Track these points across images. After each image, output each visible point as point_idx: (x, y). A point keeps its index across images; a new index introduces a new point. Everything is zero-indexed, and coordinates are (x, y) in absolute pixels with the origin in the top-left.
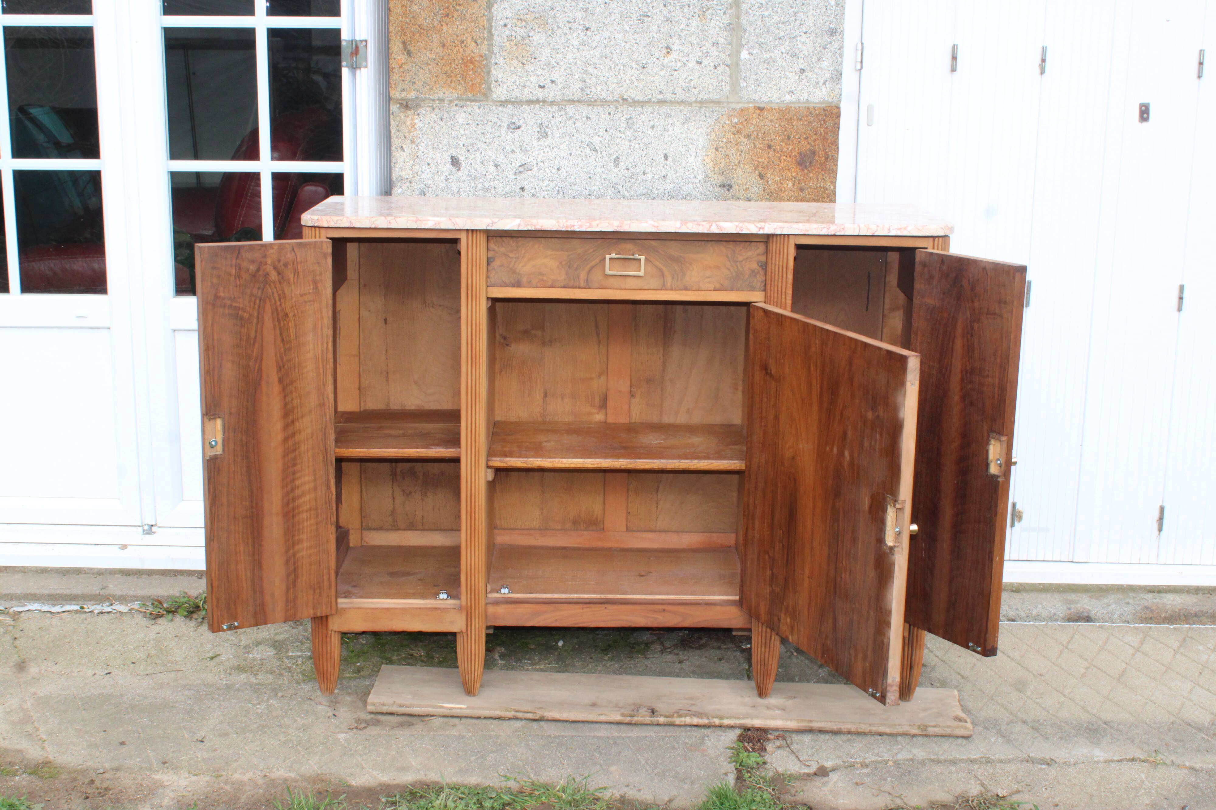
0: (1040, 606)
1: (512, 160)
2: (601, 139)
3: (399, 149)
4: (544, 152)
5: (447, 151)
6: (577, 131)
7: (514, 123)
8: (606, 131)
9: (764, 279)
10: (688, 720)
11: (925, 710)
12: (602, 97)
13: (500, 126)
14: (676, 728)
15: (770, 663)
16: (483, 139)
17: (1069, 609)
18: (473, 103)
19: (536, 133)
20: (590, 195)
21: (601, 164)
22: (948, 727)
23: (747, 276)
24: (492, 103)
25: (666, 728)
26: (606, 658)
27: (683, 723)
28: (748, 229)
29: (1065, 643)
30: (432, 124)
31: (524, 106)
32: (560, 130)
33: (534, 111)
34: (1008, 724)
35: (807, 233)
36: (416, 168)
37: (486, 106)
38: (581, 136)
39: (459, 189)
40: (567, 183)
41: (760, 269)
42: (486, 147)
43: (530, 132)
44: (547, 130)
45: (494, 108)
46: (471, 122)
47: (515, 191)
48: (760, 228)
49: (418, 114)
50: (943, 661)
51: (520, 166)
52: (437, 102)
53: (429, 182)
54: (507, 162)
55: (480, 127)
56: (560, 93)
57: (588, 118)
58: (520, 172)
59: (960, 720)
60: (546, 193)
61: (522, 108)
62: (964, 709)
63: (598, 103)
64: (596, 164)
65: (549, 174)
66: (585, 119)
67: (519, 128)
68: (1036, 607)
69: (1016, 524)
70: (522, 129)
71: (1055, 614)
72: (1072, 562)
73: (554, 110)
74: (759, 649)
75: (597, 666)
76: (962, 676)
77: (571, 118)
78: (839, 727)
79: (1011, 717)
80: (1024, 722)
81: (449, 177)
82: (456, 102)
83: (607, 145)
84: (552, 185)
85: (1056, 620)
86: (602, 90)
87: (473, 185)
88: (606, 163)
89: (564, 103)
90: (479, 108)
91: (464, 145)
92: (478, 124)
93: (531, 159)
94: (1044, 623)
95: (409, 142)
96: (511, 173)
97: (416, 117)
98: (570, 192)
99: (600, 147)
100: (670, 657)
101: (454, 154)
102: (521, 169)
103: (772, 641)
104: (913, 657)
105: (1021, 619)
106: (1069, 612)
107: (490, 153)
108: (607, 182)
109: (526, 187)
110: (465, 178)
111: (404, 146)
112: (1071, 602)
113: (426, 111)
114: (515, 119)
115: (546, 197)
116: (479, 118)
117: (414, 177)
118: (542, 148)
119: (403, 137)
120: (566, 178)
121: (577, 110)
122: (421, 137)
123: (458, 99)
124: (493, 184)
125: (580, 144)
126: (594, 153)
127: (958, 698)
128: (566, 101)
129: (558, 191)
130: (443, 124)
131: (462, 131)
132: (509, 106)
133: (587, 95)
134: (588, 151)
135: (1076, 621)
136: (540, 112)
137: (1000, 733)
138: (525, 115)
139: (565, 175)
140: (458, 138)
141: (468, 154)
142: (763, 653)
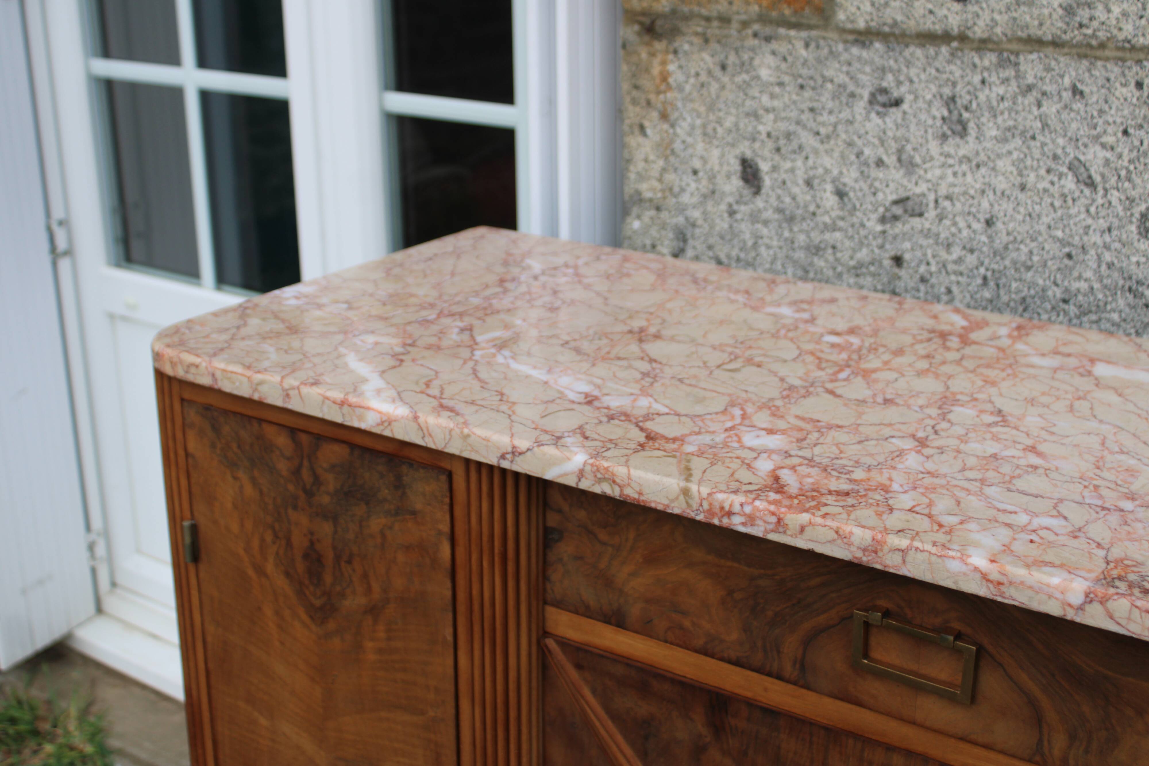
1: (877, 184)
2: (1109, 155)
3: (637, 130)
4: (955, 174)
5: (733, 145)
6: (1045, 126)
7: (884, 91)
8: (1125, 132)
12: (1121, 36)
13: (852, 95)
16: (811, 124)
18: (792, 33)
19: (939, 123)
20: (1065, 301)
21: (1103, 224)
24: (832, 35)
30: (703, 77)
31: (912, 49)
32: (1000, 120)
33: (937, 64)
36: (670, 177)
37: (822, 43)
38: (1053, 141)
39: (757, 237)
40: (1007, 262)
42: (817, 145)
43: (923, 117)
44: (966, 115)
45: (840, 47)
46: (786, 79)
47: (881, 265)
49: (675, 52)
51: (896, 202)
52: (715, 24)
53: (696, 214)
54: (865, 187)
55: (808, 94)
56: (1006, 17)
57: (1076, 92)
58: (896, 218)
60: (953, 278)
61: (907, 53)
63: (1107, 53)
64: (1089, 221)
65: (965, 233)
66: (1067, 95)
67: (897, 103)
70: (905, 106)
73: (986, 63)
77: (1030, 88)
81: (735, 207)
82: (756, 27)
83: (1123, 173)
84: (971, 260)
86: (1125, 14)
87: (786, 234)
88: (1116, 223)
89: (1014, 46)
90: (807, 45)
91: (769, 135)
92: (802, 87)
93: (922, 188)
95: (655, 115)
96: (874, 217)
97: (671, 57)
98: (1014, 285)
99: (1103, 176)
101: (749, 154)
102: (898, 210)
107: (827, 161)
108: (1116, 275)
109: (907, 256)
110: (769, 214)
111: (646, 124)
113: (691, 44)
114: (888, 82)
115: (955, 289)
116: (804, 72)
117: (665, 198)
118: (951, 161)
119: (643, 102)
120: (1006, 248)
121: (1048, 69)
122: (679, 104)
123: (763, 19)
124: (830, 237)
125: (1050, 163)
126: (1087, 191)
128: (1020, 40)
129: (985, 278)
130: (725, 79)
131: (765, 100)
132: (877, 45)
133: (1081, 26)
134: (1069, 183)
136: (953, 67)
138: (913, 72)
139: (1005, 239)
140: (756, 115)
141: (777, 158)
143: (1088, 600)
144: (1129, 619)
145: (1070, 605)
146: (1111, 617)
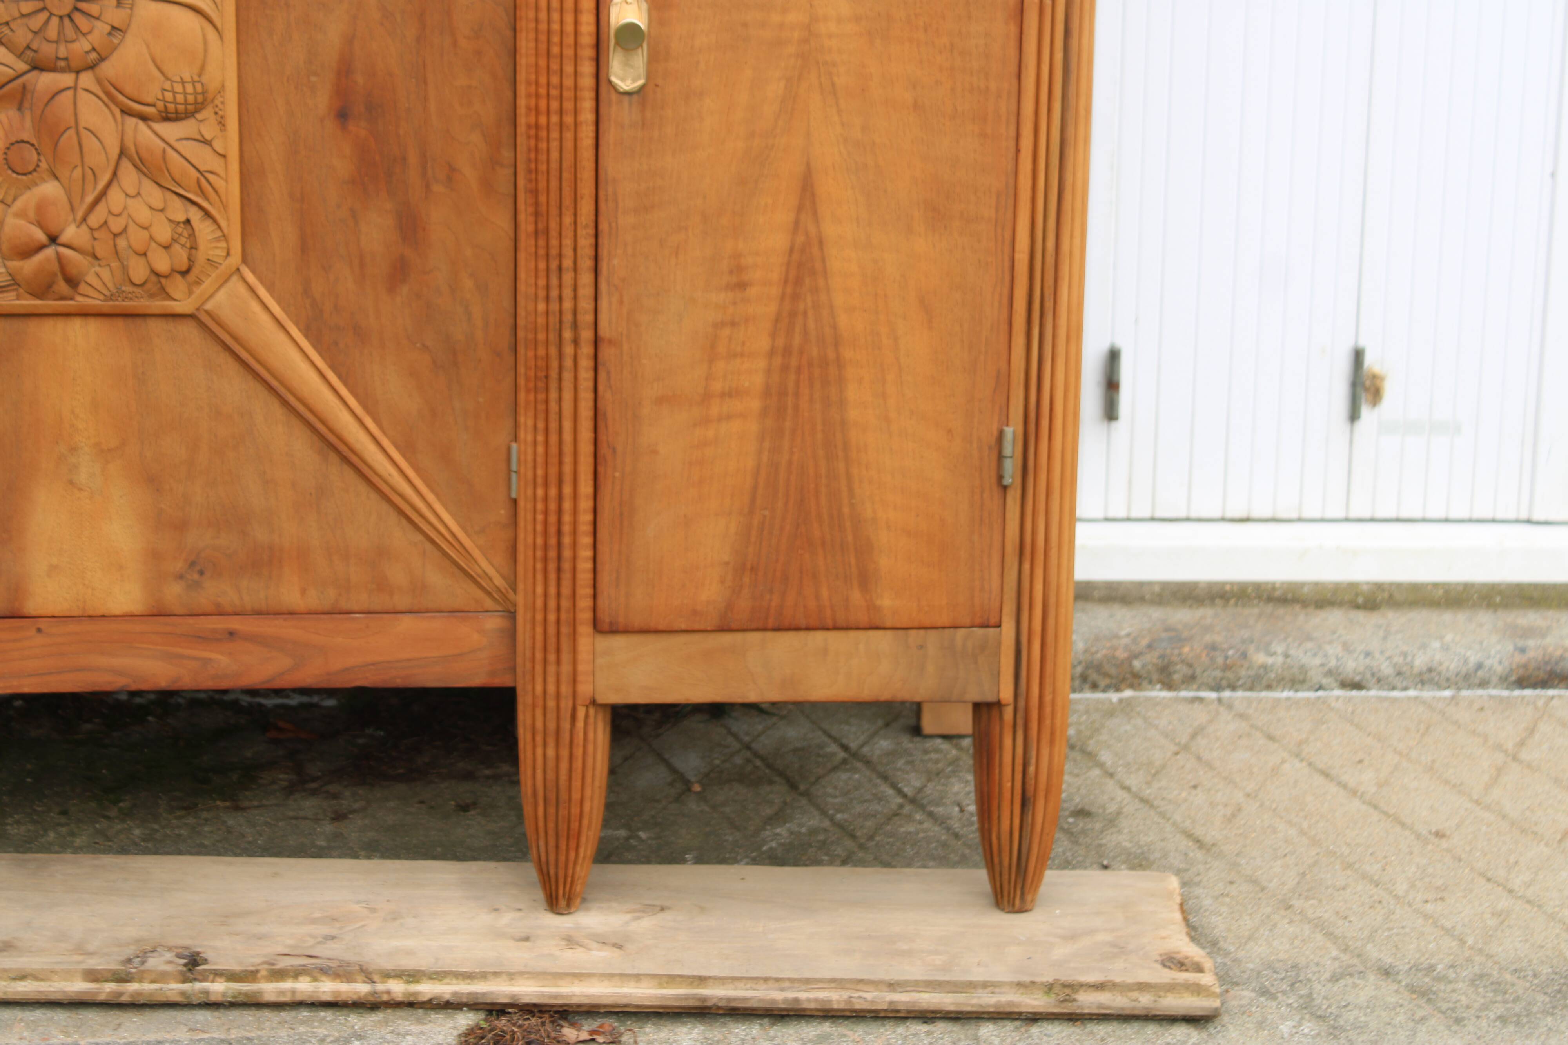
0: (1436, 644)
10: (304, 987)
11: (1072, 937)
14: (267, 1014)
15: (576, 796)
17: (1523, 650)
22: (1142, 987)
25: (234, 1015)
26: (113, 812)
27: (287, 998)
29: (1510, 745)
34: (1335, 978)
50: (1144, 801)
59: (1181, 965)
62: (1194, 932)
68: (1424, 647)
69: (1365, 411)
71: (1479, 666)
72: (1529, 521)
74: (539, 751)
75: (73, 834)
76: (1199, 843)
78: (791, 995)
79: (1345, 957)
80: (1387, 972)
85: (1483, 684)
94: (1447, 693)
100: (309, 805)
103: (580, 724)
104: (1032, 769)
105: (1381, 682)
106: (1519, 659)
112: (1528, 632)
127: (1178, 900)
135: (1544, 684)
137: (1307, 1006)
142: (551, 764)
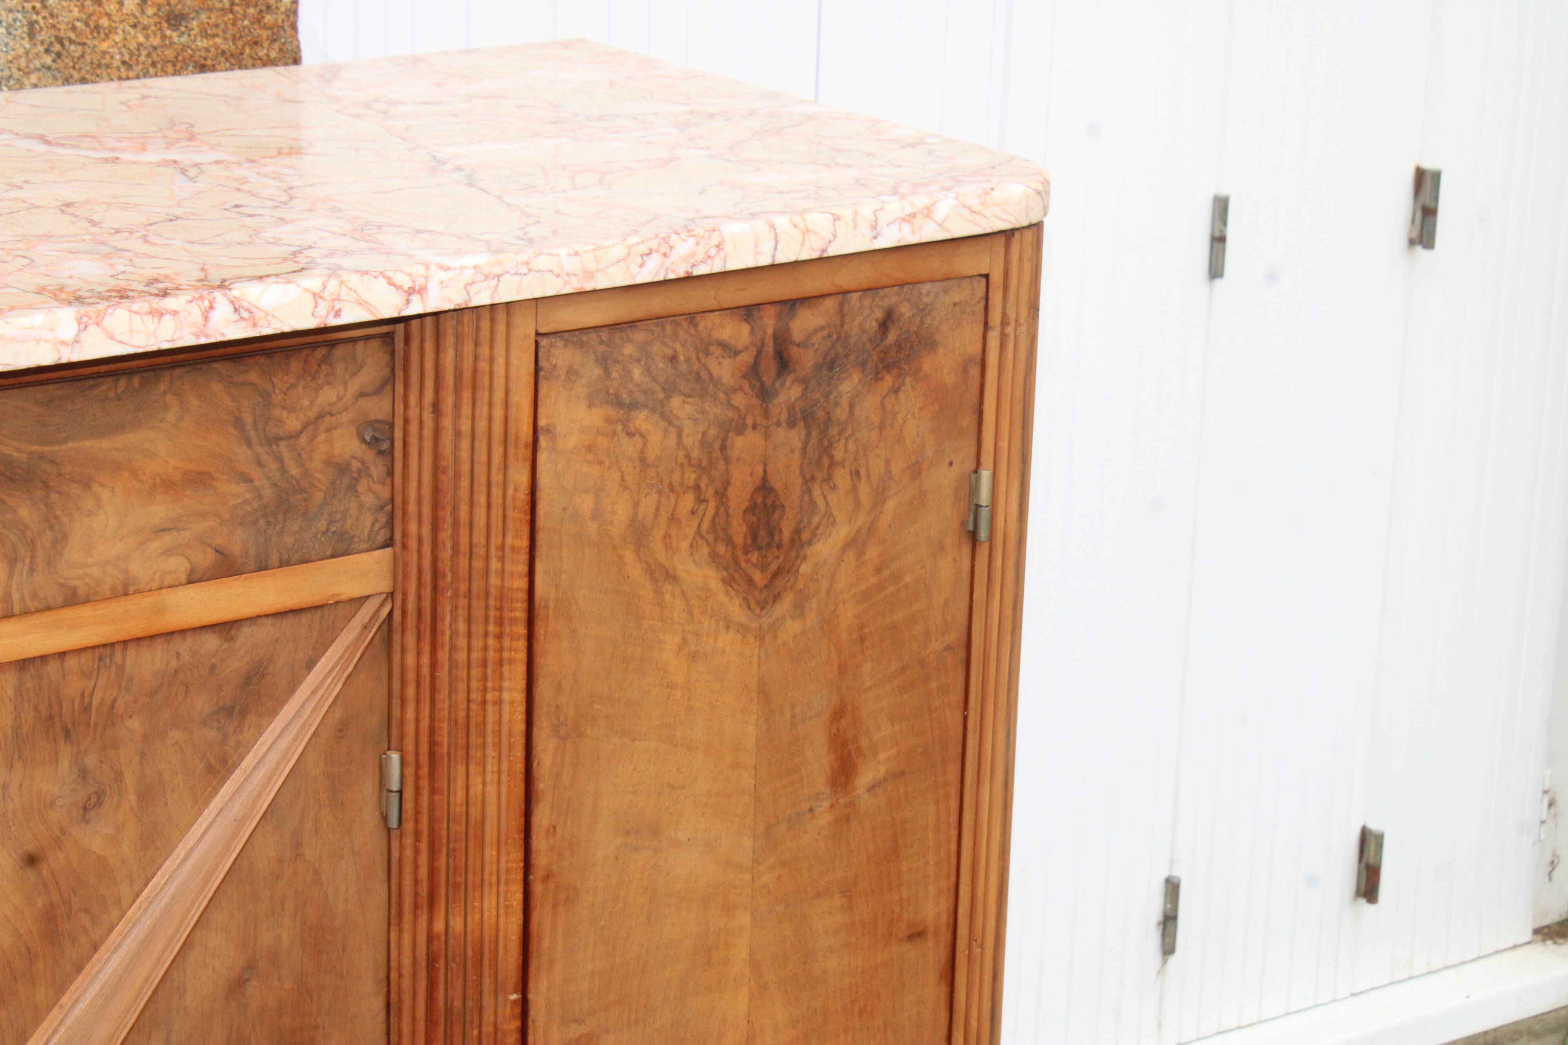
9: (385, 493)
23: (319, 496)
28: (361, 303)
35: (588, 286)
41: (370, 455)
48: (411, 291)
143: (82, 326)
144: (131, 331)
145: (63, 343)
146: (112, 338)
